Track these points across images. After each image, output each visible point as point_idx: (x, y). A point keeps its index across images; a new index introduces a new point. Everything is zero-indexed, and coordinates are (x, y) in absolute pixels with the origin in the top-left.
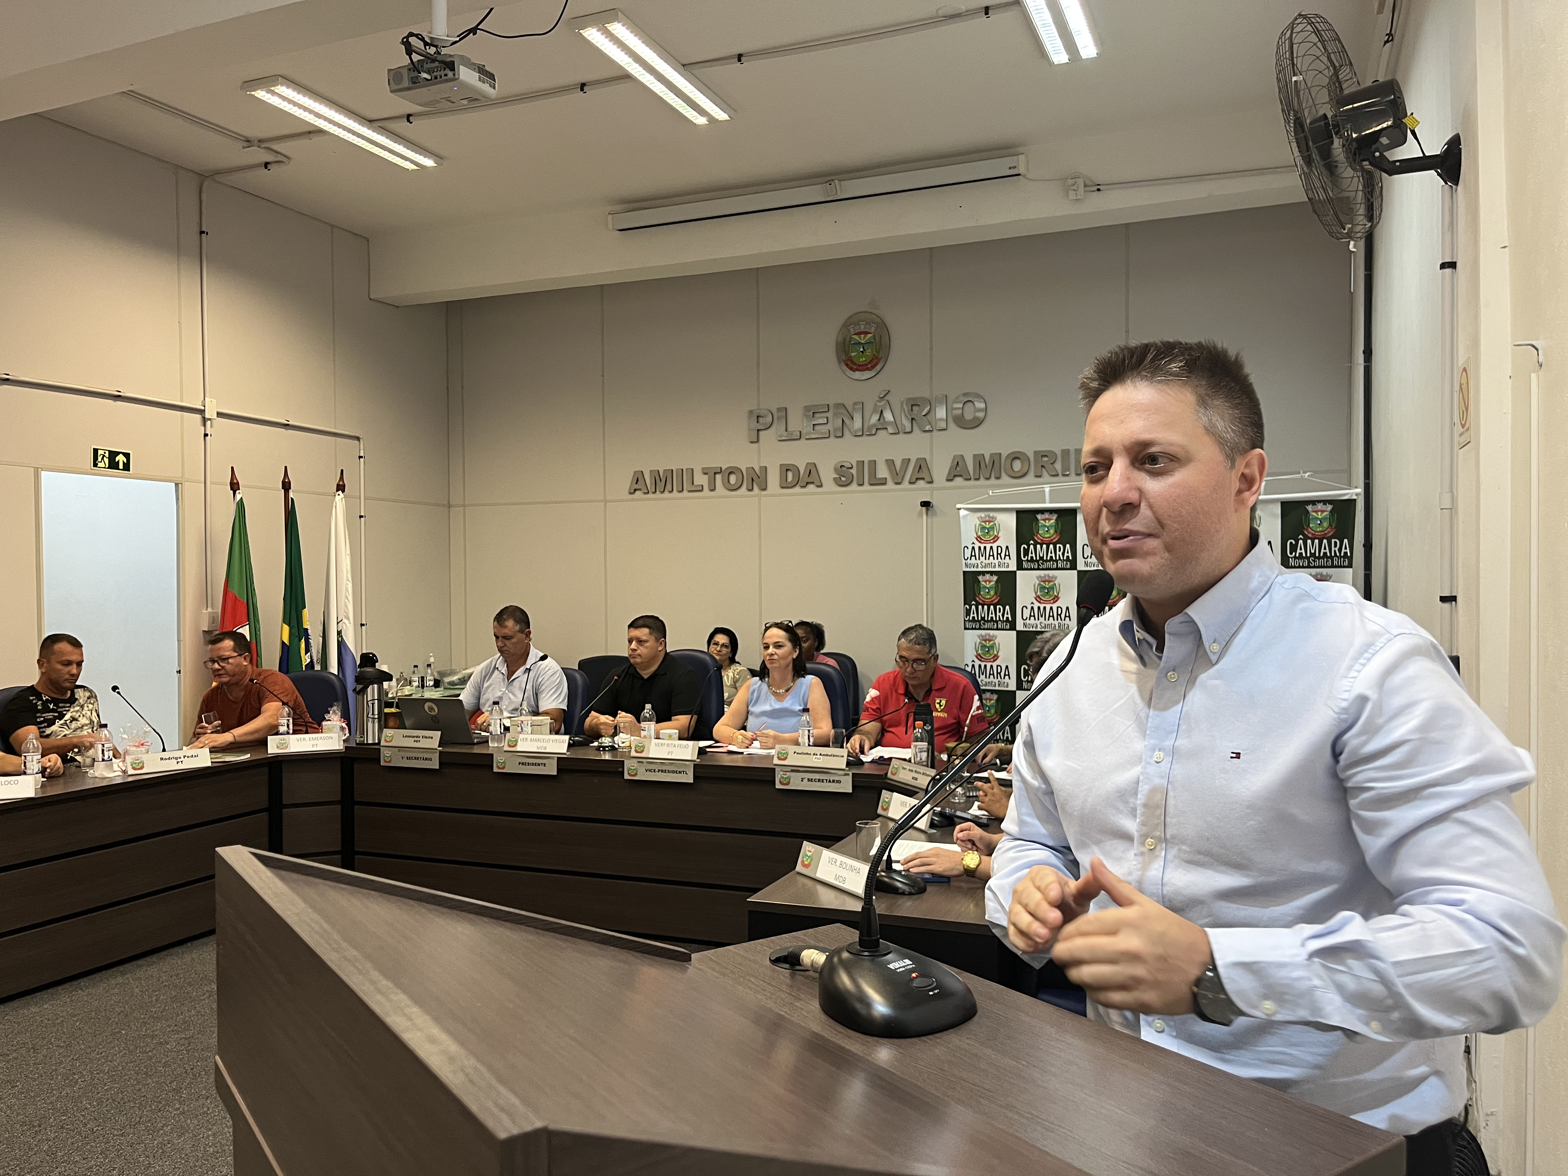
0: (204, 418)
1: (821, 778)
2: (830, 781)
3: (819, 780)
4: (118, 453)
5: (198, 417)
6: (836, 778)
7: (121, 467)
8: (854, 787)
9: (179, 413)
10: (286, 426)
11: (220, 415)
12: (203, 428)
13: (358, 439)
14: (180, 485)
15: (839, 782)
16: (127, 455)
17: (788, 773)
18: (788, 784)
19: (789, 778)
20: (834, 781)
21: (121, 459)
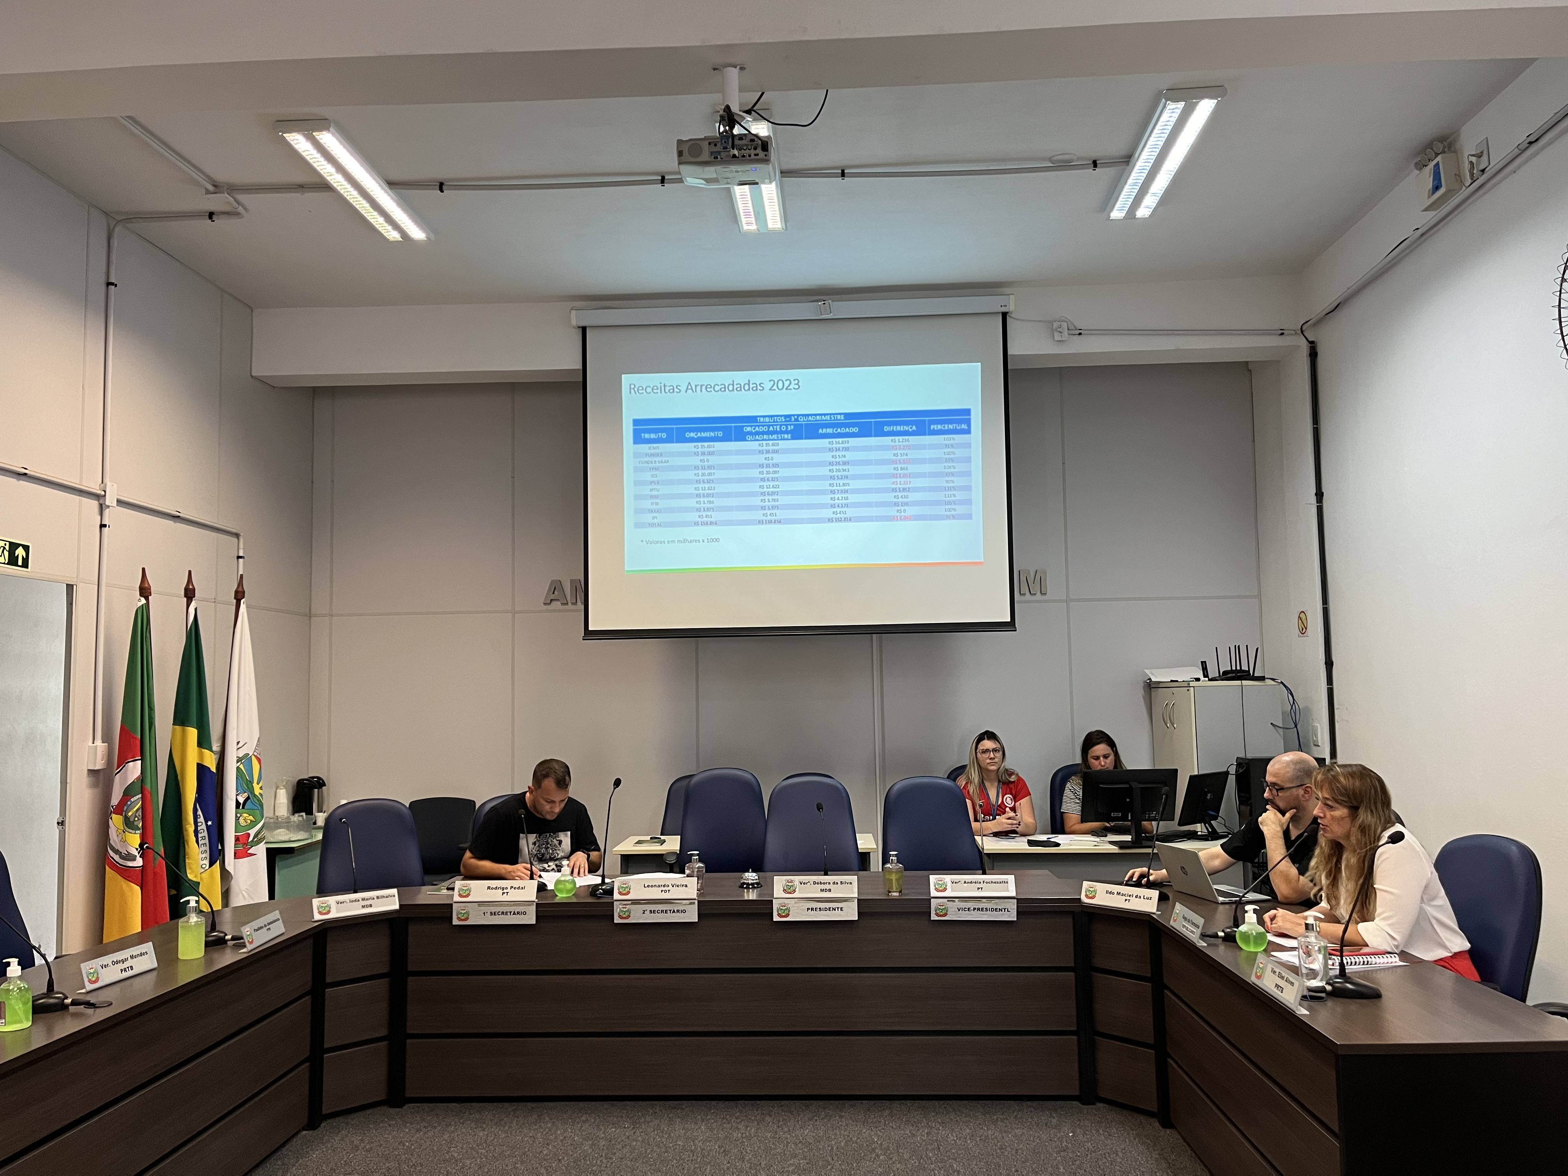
0: (101, 505)
1: (664, 909)
2: (674, 911)
3: (662, 911)
4: (18, 545)
5: (94, 504)
6: (681, 908)
7: (20, 563)
8: (700, 915)
9: (76, 498)
10: (176, 518)
11: (120, 502)
12: (99, 517)
13: (237, 536)
14: (75, 587)
15: (684, 911)
16: (26, 548)
17: (628, 906)
18: (628, 917)
19: (629, 911)
20: (678, 911)
21: (20, 552)
